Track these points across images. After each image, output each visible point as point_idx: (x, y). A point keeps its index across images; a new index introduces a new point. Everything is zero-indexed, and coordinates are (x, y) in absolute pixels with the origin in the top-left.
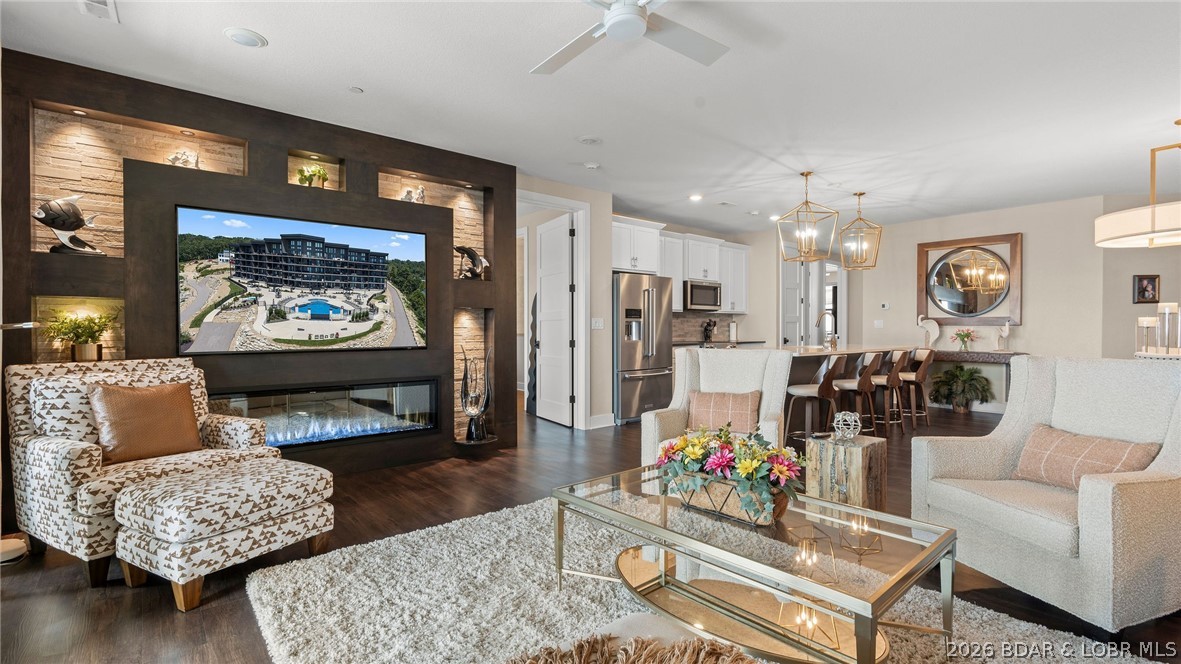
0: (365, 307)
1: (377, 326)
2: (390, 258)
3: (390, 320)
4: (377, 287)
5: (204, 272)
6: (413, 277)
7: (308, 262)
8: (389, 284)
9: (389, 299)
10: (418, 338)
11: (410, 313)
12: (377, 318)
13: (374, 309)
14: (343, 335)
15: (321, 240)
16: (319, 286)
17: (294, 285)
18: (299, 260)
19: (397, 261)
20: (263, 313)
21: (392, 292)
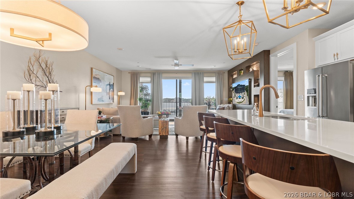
2: (245, 86)
5: (233, 92)
7: (239, 89)
8: (245, 91)
11: (247, 97)
12: (244, 98)
13: (244, 96)
14: (242, 101)
15: (239, 85)
16: (239, 93)
17: (238, 93)
18: (238, 89)
20: (236, 97)
21: (246, 93)
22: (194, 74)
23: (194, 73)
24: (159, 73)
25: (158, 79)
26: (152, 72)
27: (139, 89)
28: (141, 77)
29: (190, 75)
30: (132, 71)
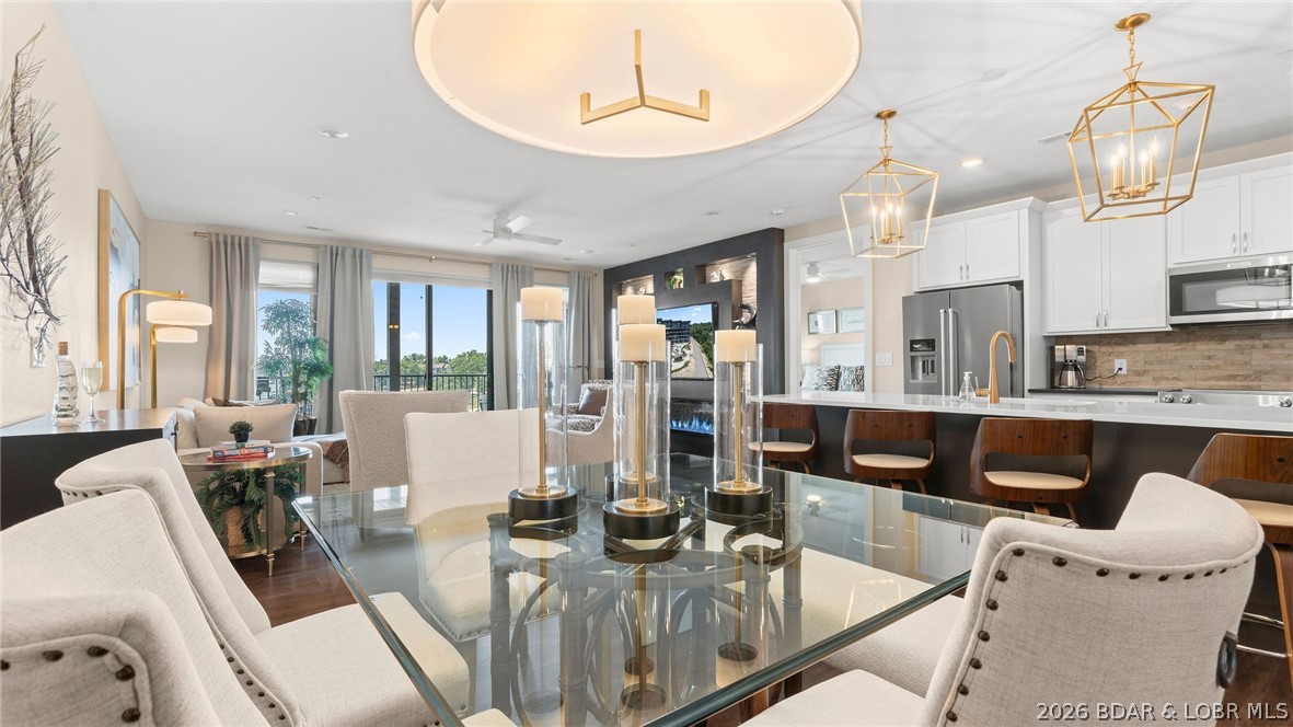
0: (680, 353)
1: (686, 364)
2: (692, 324)
3: (693, 360)
4: (686, 341)
6: (704, 333)
8: (692, 338)
9: (692, 348)
10: (708, 370)
11: (704, 355)
12: (686, 359)
13: (684, 354)
19: (695, 324)
21: (693, 343)
22: (502, 270)
23: (503, 265)
24: (361, 252)
25: (354, 275)
26: (329, 244)
27: (260, 317)
28: (266, 259)
29: (482, 273)
30: (209, 226)
